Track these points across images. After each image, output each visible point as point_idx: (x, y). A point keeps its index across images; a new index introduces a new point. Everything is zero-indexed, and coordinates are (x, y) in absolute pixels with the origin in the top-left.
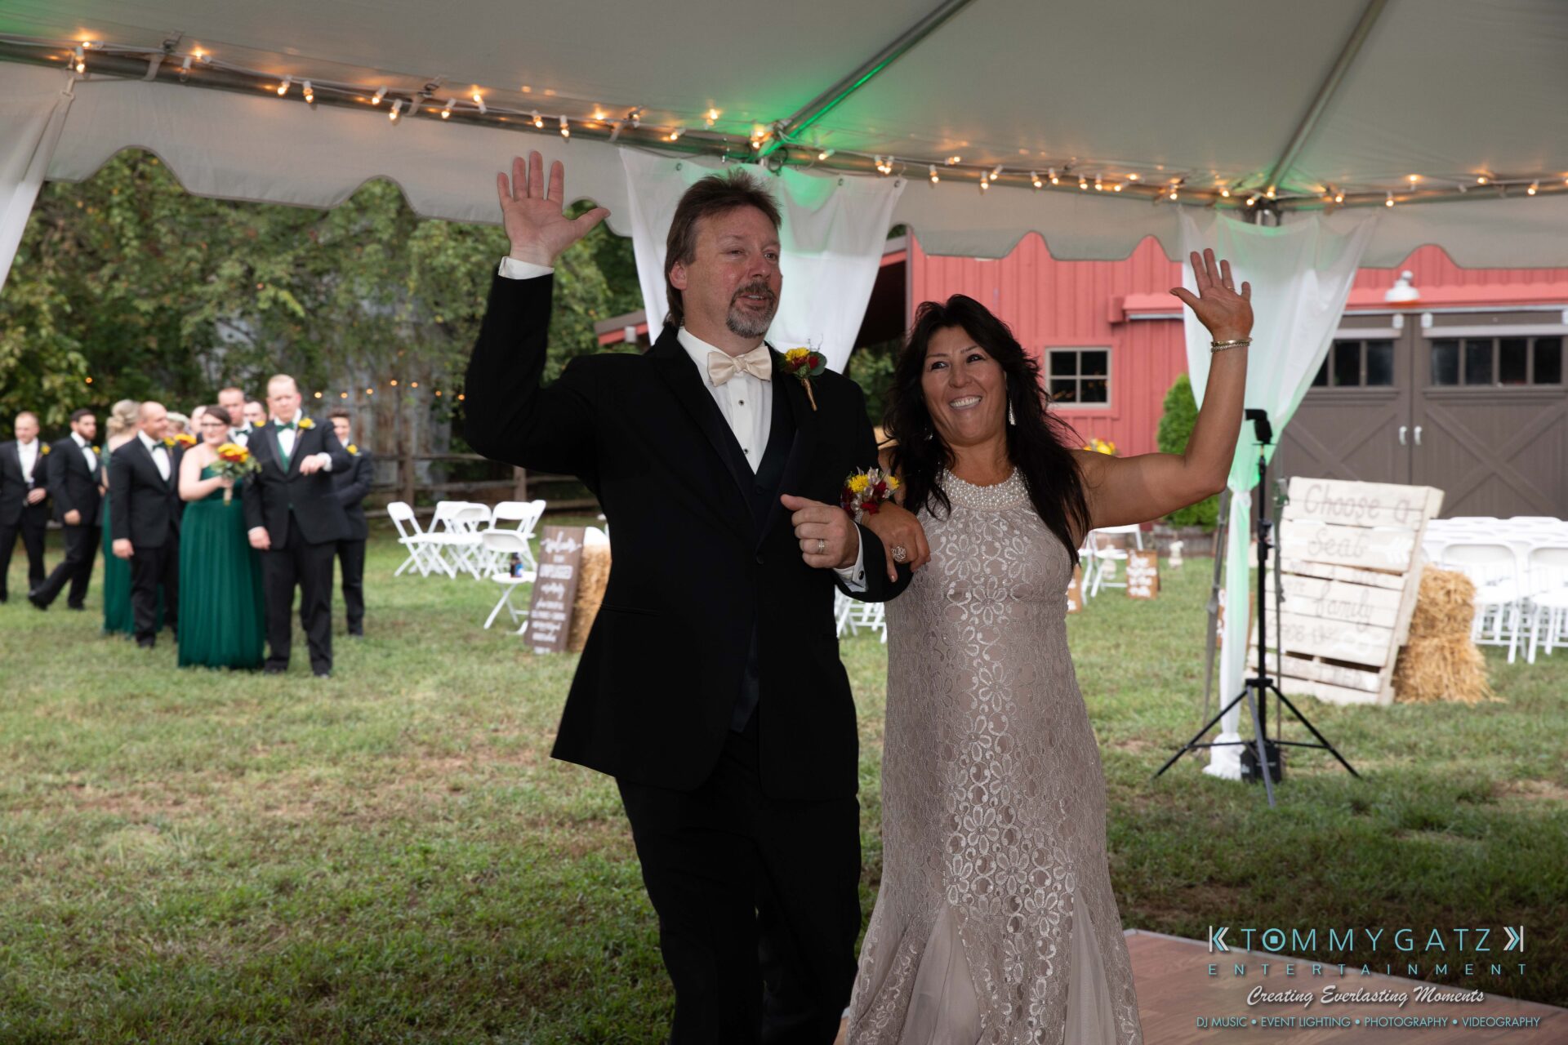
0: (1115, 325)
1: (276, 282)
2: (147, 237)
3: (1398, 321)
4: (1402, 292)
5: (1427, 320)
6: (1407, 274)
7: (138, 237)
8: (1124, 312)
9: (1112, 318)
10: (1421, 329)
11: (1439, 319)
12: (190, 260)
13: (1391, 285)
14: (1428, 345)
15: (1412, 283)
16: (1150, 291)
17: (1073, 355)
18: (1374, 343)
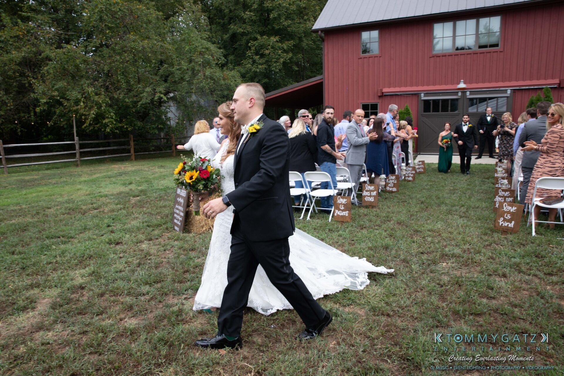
0: (380, 97)
1: (160, 92)
2: (128, 82)
3: (460, 94)
4: (462, 85)
5: (468, 93)
6: (462, 80)
7: (125, 83)
8: (383, 93)
9: (379, 95)
10: (466, 96)
11: (472, 93)
12: (139, 88)
13: (459, 84)
14: (468, 100)
15: (465, 83)
16: (390, 87)
17: (368, 105)
18: (452, 100)
